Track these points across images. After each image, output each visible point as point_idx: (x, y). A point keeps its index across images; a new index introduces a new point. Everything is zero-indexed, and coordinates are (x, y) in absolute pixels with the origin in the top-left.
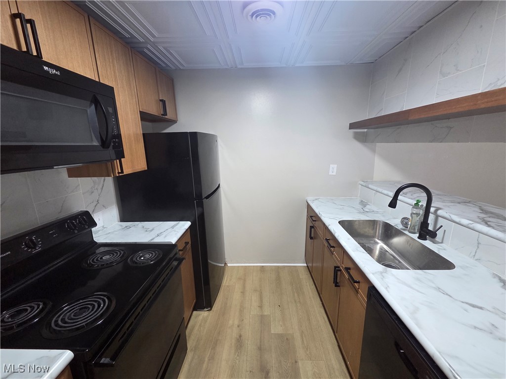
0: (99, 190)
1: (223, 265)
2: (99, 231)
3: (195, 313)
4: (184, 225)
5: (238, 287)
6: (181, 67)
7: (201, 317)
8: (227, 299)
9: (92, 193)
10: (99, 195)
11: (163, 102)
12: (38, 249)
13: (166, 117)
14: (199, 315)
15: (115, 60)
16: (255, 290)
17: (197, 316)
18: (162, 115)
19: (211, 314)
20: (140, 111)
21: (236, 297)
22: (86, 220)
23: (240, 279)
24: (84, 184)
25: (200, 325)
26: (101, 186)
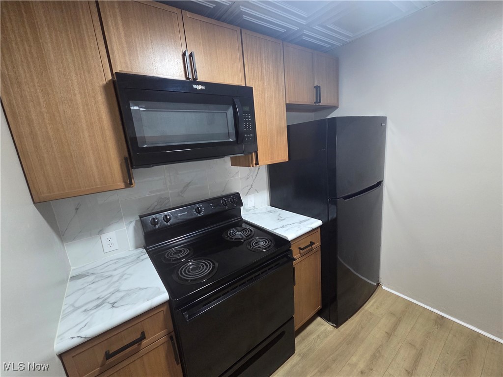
0: (254, 177)
1: (375, 284)
2: (250, 210)
3: (319, 319)
4: (312, 223)
5: (385, 323)
6: (348, 40)
7: (322, 328)
8: (362, 328)
9: (248, 178)
10: (253, 181)
11: (318, 88)
12: (201, 214)
13: (321, 104)
14: (323, 325)
15: (264, 61)
16: (412, 345)
17: (320, 324)
18: (315, 103)
19: (334, 333)
20: (286, 104)
21: (376, 334)
22: (236, 200)
23: (392, 314)
24: (241, 171)
25: (319, 336)
26: (255, 174)
